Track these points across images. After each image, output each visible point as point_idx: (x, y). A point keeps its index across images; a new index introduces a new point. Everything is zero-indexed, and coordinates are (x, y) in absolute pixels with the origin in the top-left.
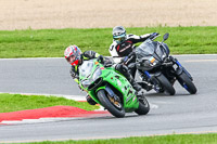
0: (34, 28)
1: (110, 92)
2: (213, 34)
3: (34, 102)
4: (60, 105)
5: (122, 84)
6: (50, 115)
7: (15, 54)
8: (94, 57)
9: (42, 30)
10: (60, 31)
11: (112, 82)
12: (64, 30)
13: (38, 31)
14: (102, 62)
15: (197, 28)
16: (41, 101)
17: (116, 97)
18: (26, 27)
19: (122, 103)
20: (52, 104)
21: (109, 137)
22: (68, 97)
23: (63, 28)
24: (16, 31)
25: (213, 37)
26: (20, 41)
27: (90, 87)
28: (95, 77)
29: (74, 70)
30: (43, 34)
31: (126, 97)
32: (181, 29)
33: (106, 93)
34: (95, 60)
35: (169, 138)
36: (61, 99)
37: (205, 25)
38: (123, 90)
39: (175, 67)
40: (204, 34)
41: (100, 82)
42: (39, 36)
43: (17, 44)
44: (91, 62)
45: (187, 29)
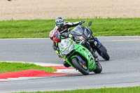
0: (15, 19)
1: (80, 59)
2: (130, 23)
3: (15, 67)
4: (32, 69)
5: (87, 53)
6: (25, 76)
7: (2, 36)
8: (68, 37)
9: (20, 21)
10: (32, 21)
11: (81, 52)
12: (34, 21)
13: (18, 21)
14: (74, 40)
15: (120, 19)
16: (19, 66)
17: (84, 62)
18: (10, 19)
19: (87, 66)
20: (26, 68)
21: (63, 90)
22: (37, 64)
23: (33, 19)
24: (3, 21)
25: (130, 25)
26: (6, 28)
27: (67, 56)
28: (70, 49)
29: (55, 45)
30: (21, 23)
31: (90, 62)
32: (110, 19)
33: (77, 60)
34: (70, 39)
35: (101, 90)
36: (32, 65)
37: (125, 17)
38: (87, 58)
39: (96, 43)
40: (125, 23)
41: (74, 53)
42: (18, 24)
43: (4, 30)
44: (67, 40)
45: (113, 19)
